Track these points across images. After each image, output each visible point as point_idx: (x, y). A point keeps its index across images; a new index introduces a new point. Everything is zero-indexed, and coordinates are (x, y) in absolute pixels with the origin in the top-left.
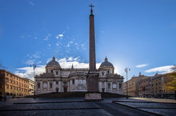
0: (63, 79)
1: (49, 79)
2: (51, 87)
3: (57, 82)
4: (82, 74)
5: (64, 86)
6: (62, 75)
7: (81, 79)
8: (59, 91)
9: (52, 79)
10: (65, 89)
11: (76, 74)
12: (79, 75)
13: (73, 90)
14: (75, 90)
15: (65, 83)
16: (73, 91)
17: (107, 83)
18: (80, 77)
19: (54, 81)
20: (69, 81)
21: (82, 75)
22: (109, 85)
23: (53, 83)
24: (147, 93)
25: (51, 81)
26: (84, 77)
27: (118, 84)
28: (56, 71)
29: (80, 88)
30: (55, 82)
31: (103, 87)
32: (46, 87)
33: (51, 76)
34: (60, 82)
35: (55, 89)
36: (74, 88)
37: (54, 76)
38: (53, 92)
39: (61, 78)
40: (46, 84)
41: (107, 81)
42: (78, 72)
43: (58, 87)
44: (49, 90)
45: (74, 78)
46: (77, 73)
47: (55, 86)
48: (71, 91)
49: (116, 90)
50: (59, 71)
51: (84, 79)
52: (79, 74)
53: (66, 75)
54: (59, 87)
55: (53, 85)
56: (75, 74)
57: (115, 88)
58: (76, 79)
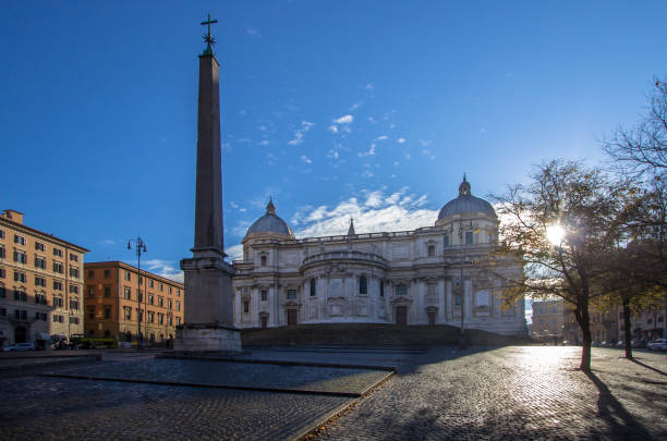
0: (284, 281)
1: (240, 283)
2: (247, 311)
3: (263, 292)
4: (342, 256)
5: (287, 305)
6: (281, 265)
7: (338, 276)
8: (271, 324)
9: (250, 282)
10: (292, 315)
11: (322, 258)
12: (328, 262)
13: (311, 318)
14: (317, 317)
15: (291, 293)
16: (311, 322)
17: (450, 288)
18: (335, 270)
19: (254, 287)
20: (303, 286)
21: (341, 261)
22: (459, 293)
23: (252, 295)
24: (650, 321)
25: (246, 288)
26: (350, 266)
28: (260, 251)
29: (336, 310)
30: (257, 291)
31: (430, 305)
33: (246, 272)
34: (271, 292)
35: (257, 318)
36: (313, 310)
37: (256, 271)
39: (278, 275)
41: (447, 278)
42: (328, 249)
43: (267, 310)
44: (239, 321)
45: (314, 272)
46: (326, 254)
47: (256, 308)
49: (487, 314)
50: (271, 251)
51: (350, 275)
52: (330, 257)
53: (293, 266)
54: (271, 310)
55: (252, 301)
56: (316, 259)
57: (483, 308)
58: (322, 276)
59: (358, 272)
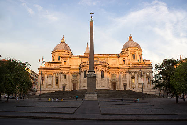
0: (72, 71)
1: (55, 71)
2: (57, 83)
3: (64, 75)
4: (96, 63)
5: (73, 81)
6: (71, 65)
8: (67, 89)
9: (59, 71)
13: (83, 87)
15: (75, 76)
17: (130, 76)
19: (61, 73)
20: (80, 73)
22: (133, 77)
23: (60, 77)
25: (57, 73)
26: (98, 67)
27: (146, 76)
28: (64, 59)
30: (62, 75)
31: (124, 82)
32: (51, 83)
33: (58, 67)
34: (68, 76)
35: (62, 86)
37: (62, 67)
38: (59, 90)
39: (70, 69)
40: (51, 79)
41: (129, 72)
43: (66, 83)
44: (54, 87)
45: (86, 69)
47: (61, 82)
48: (81, 89)
50: (68, 59)
51: (98, 71)
53: (76, 65)
54: (67, 83)
55: (59, 79)
56: (87, 63)
57: (141, 83)
59: (101, 70)
